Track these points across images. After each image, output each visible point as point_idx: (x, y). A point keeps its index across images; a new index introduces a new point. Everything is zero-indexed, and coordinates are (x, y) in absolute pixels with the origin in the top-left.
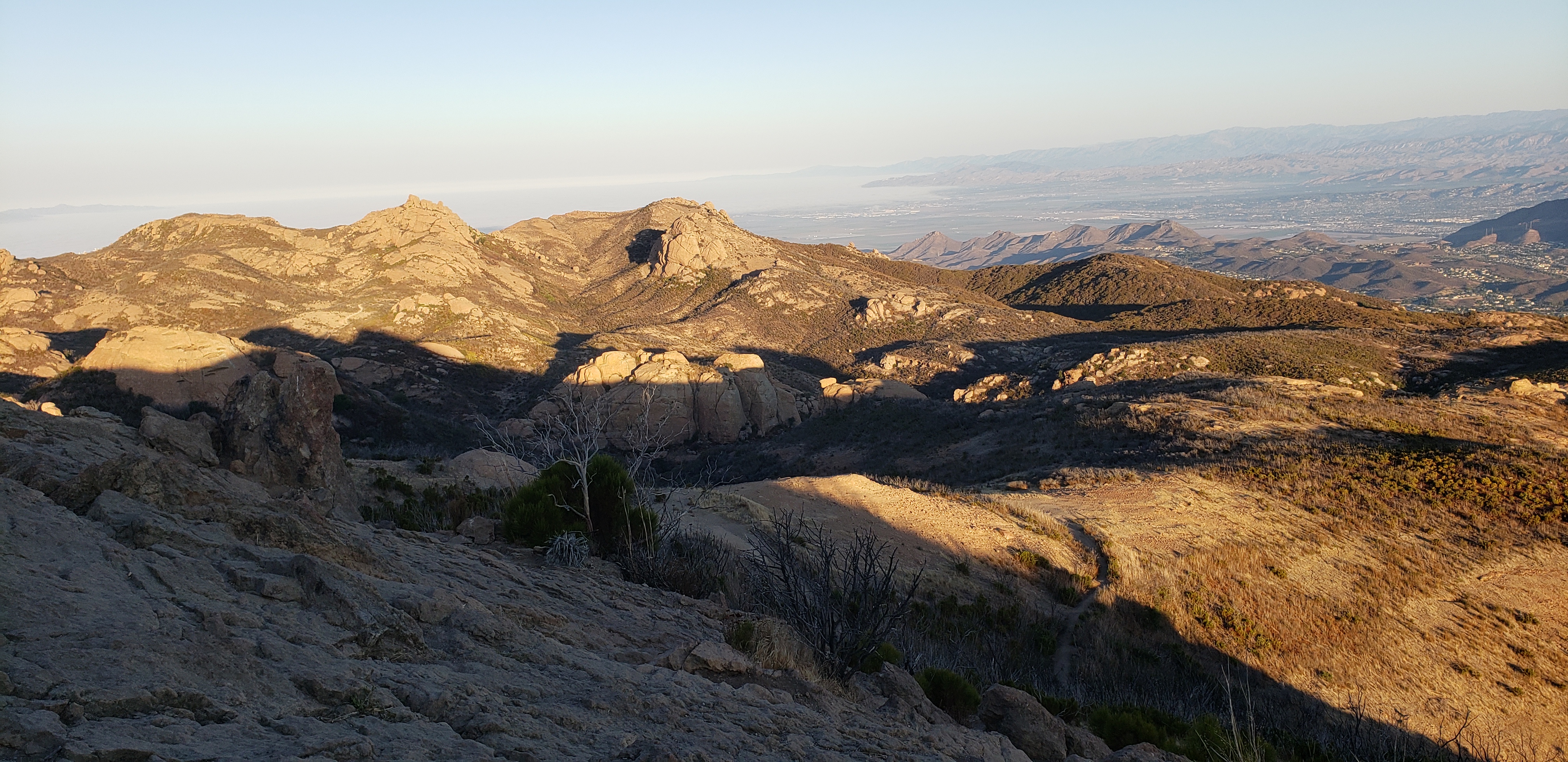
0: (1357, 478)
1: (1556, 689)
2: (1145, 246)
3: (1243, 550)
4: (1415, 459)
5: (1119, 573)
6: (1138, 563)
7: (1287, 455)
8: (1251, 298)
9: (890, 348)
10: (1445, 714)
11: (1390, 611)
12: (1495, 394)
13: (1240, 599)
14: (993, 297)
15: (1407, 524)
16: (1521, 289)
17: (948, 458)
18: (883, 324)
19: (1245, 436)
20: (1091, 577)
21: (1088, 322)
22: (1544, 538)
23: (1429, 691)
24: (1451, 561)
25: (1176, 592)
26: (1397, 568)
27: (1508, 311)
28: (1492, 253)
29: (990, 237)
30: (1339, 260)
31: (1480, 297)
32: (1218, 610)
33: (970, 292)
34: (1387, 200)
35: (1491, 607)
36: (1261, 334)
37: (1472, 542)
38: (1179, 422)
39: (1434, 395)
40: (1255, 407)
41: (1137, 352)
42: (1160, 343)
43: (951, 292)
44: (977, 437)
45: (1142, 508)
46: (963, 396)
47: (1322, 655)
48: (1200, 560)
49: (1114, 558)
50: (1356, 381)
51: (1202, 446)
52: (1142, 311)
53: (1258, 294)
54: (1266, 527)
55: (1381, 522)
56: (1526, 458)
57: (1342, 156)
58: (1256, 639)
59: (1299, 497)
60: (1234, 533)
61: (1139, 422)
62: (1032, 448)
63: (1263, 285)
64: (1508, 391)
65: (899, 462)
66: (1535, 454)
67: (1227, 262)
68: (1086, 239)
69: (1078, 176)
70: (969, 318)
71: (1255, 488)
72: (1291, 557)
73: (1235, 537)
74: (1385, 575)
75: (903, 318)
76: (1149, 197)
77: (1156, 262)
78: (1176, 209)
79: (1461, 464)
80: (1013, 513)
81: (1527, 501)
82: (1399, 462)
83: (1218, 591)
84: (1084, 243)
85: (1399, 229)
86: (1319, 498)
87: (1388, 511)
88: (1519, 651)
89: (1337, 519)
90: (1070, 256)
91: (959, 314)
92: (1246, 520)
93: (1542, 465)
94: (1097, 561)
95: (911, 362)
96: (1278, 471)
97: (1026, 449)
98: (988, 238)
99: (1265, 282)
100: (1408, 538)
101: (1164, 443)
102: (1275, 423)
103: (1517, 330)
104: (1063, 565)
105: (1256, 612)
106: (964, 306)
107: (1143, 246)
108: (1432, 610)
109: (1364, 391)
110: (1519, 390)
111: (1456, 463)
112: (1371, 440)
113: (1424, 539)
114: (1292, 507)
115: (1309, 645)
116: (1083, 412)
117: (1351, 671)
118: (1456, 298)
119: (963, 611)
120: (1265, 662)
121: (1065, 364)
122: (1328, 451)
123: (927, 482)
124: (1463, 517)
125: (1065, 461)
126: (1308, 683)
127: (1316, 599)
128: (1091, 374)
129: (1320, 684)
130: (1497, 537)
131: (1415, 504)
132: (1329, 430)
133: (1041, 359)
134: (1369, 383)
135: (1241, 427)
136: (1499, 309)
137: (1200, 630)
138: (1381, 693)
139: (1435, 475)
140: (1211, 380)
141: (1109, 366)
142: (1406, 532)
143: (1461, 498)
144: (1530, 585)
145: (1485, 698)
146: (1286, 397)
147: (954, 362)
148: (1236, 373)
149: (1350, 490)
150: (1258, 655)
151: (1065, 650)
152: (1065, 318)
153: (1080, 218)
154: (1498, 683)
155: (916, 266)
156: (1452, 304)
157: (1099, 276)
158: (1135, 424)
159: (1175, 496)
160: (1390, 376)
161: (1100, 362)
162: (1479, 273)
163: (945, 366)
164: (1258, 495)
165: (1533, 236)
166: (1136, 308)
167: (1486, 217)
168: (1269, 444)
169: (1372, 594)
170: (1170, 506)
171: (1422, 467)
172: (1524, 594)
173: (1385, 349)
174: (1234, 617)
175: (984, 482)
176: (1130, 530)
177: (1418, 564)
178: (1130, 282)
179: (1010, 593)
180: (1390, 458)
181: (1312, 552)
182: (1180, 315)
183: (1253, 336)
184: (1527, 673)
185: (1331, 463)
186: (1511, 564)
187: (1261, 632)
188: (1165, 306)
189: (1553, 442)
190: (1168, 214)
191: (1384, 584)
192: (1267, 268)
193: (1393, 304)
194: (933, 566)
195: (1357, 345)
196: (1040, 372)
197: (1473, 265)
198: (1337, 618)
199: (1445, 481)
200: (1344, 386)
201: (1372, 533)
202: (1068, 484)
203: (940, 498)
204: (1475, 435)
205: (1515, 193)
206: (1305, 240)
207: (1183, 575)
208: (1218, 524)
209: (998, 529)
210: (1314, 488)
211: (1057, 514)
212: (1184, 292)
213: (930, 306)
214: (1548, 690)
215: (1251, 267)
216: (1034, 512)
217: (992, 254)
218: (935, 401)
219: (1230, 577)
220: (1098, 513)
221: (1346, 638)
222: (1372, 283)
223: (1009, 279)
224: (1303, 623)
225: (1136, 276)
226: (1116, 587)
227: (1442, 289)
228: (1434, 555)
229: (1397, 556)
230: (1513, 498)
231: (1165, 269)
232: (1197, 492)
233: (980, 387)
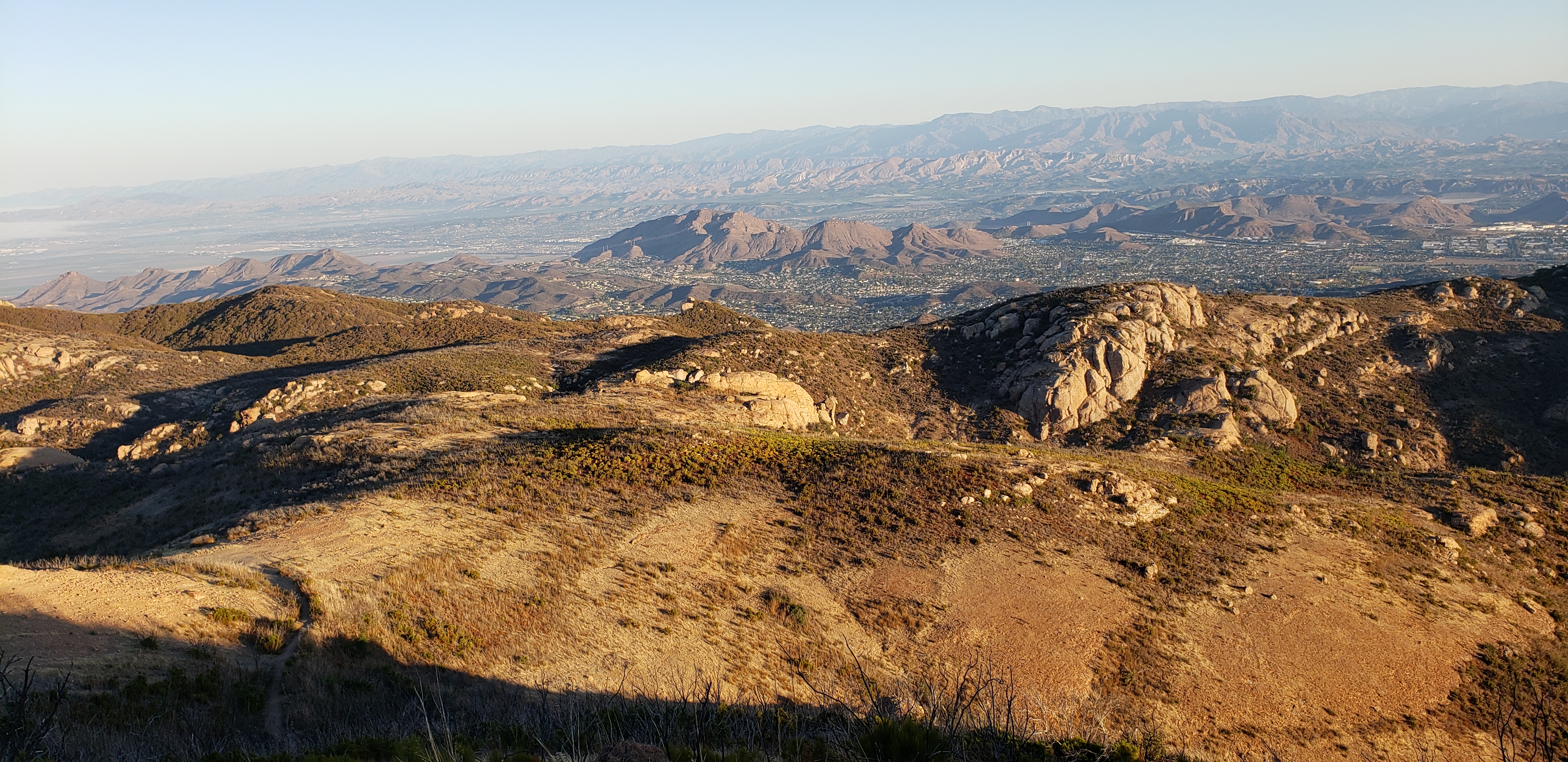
0: (530, 474)
1: (693, 622)
2: (309, 276)
3: (438, 560)
4: (574, 449)
5: (322, 609)
6: (340, 595)
7: (467, 464)
8: (418, 320)
9: (29, 411)
10: (618, 666)
11: (568, 588)
12: (627, 386)
13: (440, 608)
14: (151, 340)
15: (573, 507)
16: (634, 295)
17: (119, 525)
18: (15, 382)
19: (428, 452)
20: (294, 620)
21: (260, 358)
22: (671, 498)
23: (604, 649)
24: (609, 532)
25: (380, 615)
26: (570, 548)
27: (627, 315)
28: (610, 267)
29: (140, 275)
30: (492, 279)
31: (606, 305)
32: (421, 623)
33: (123, 337)
34: (524, 223)
35: (642, 565)
36: (431, 354)
37: (622, 513)
38: (364, 447)
39: (581, 392)
40: (434, 423)
41: (315, 383)
42: (336, 372)
43: (101, 338)
44: (152, 496)
45: (337, 539)
46: (130, 453)
47: (517, 642)
48: (399, 579)
49: (315, 595)
50: (518, 387)
51: (388, 468)
52: (314, 342)
53: (424, 316)
54: (456, 535)
55: (553, 510)
56: (653, 435)
57: (482, 184)
58: (459, 641)
59: (482, 500)
60: (428, 546)
61: (324, 453)
62: (215, 498)
63: (427, 307)
64: (635, 382)
65: (55, 540)
66: (659, 431)
67: (391, 287)
68: (247, 272)
69: (231, 207)
70: (126, 366)
71: (442, 499)
72: (482, 558)
73: (429, 550)
74: (561, 556)
75: (41, 373)
76: (308, 227)
77: (323, 292)
78: (336, 238)
79: (608, 448)
80: (201, 571)
81: (657, 471)
82: (561, 455)
83: (420, 604)
84: (246, 277)
85: (537, 249)
86: (500, 499)
87: (557, 498)
88: (665, 597)
89: (517, 515)
90: (233, 291)
91: (113, 362)
92: (438, 531)
93: (664, 439)
94: (298, 602)
95: (59, 422)
96: (461, 479)
97: (208, 500)
98: (138, 277)
99: (429, 304)
100: (575, 520)
101: (352, 470)
102: (453, 435)
103: (635, 330)
104: (262, 613)
105: (456, 616)
106: (118, 352)
107: (306, 276)
108: (600, 578)
109: (526, 396)
110: (642, 379)
111: (604, 448)
112: (537, 439)
113: (587, 518)
114: (477, 511)
115: (505, 635)
116: (266, 451)
117: (542, 649)
118: (588, 306)
119: (154, 690)
120: (470, 661)
121: (241, 404)
122: (503, 454)
123: (95, 557)
124: (614, 492)
125: (253, 506)
126: (508, 670)
127: (507, 592)
128: (270, 411)
129: (518, 668)
130: (640, 505)
131: (578, 488)
132: (502, 437)
133: (214, 402)
134: (530, 388)
135: (424, 444)
136: (621, 314)
137: (407, 646)
138: (568, 662)
139: (590, 461)
140: (389, 403)
141: (287, 400)
142: (573, 514)
143: (611, 477)
144: (667, 540)
145: (645, 644)
146: (460, 409)
147: (114, 416)
148: (412, 393)
149: (525, 486)
150: (462, 656)
151: (275, 700)
152: (235, 356)
153: (238, 251)
154: (653, 628)
155: (51, 312)
156: (585, 312)
157: (266, 309)
158: (321, 456)
159: (368, 520)
160: (545, 380)
161: (278, 398)
162: (602, 284)
163: (103, 422)
164: (446, 506)
165: (637, 251)
166: (309, 340)
167: (602, 236)
168: (450, 455)
169: (552, 575)
170: (364, 532)
171: (580, 455)
172: (664, 548)
173: (539, 356)
174: (437, 626)
175: (165, 543)
176: (328, 563)
177: (585, 540)
178: (298, 313)
179: (208, 657)
180: (554, 452)
181: (500, 548)
182: (352, 342)
183: (424, 355)
184: (671, 613)
185: (506, 464)
186: (652, 526)
187: (463, 634)
188: (337, 334)
189: (670, 419)
190: (329, 243)
191: (561, 564)
192: (429, 290)
193: (540, 316)
194: (112, 649)
195: (516, 355)
196: (215, 415)
197: (597, 278)
198: (526, 605)
199: (598, 465)
200: (510, 394)
201: (547, 521)
202: (258, 529)
203: (113, 571)
204: (615, 422)
205: (620, 216)
206: (460, 262)
207: (385, 596)
208: (412, 540)
209: (186, 592)
210: (494, 490)
211: (250, 562)
212: (354, 319)
213: (75, 356)
214: (688, 623)
215: (414, 291)
216: (224, 564)
217: (144, 293)
218: (95, 464)
219: (428, 588)
220: (293, 553)
221: (535, 621)
222: (521, 298)
223: (167, 320)
224: (498, 617)
225: (304, 307)
226: (320, 624)
227: (577, 300)
228: (596, 530)
229: (568, 537)
230: (647, 470)
231: (332, 298)
232: (389, 513)
233: (148, 440)
